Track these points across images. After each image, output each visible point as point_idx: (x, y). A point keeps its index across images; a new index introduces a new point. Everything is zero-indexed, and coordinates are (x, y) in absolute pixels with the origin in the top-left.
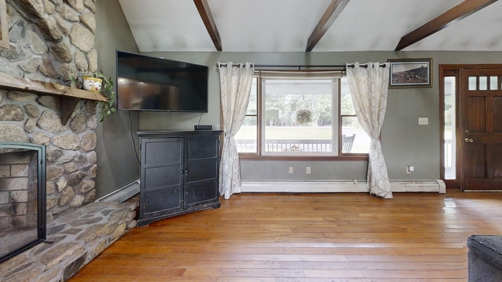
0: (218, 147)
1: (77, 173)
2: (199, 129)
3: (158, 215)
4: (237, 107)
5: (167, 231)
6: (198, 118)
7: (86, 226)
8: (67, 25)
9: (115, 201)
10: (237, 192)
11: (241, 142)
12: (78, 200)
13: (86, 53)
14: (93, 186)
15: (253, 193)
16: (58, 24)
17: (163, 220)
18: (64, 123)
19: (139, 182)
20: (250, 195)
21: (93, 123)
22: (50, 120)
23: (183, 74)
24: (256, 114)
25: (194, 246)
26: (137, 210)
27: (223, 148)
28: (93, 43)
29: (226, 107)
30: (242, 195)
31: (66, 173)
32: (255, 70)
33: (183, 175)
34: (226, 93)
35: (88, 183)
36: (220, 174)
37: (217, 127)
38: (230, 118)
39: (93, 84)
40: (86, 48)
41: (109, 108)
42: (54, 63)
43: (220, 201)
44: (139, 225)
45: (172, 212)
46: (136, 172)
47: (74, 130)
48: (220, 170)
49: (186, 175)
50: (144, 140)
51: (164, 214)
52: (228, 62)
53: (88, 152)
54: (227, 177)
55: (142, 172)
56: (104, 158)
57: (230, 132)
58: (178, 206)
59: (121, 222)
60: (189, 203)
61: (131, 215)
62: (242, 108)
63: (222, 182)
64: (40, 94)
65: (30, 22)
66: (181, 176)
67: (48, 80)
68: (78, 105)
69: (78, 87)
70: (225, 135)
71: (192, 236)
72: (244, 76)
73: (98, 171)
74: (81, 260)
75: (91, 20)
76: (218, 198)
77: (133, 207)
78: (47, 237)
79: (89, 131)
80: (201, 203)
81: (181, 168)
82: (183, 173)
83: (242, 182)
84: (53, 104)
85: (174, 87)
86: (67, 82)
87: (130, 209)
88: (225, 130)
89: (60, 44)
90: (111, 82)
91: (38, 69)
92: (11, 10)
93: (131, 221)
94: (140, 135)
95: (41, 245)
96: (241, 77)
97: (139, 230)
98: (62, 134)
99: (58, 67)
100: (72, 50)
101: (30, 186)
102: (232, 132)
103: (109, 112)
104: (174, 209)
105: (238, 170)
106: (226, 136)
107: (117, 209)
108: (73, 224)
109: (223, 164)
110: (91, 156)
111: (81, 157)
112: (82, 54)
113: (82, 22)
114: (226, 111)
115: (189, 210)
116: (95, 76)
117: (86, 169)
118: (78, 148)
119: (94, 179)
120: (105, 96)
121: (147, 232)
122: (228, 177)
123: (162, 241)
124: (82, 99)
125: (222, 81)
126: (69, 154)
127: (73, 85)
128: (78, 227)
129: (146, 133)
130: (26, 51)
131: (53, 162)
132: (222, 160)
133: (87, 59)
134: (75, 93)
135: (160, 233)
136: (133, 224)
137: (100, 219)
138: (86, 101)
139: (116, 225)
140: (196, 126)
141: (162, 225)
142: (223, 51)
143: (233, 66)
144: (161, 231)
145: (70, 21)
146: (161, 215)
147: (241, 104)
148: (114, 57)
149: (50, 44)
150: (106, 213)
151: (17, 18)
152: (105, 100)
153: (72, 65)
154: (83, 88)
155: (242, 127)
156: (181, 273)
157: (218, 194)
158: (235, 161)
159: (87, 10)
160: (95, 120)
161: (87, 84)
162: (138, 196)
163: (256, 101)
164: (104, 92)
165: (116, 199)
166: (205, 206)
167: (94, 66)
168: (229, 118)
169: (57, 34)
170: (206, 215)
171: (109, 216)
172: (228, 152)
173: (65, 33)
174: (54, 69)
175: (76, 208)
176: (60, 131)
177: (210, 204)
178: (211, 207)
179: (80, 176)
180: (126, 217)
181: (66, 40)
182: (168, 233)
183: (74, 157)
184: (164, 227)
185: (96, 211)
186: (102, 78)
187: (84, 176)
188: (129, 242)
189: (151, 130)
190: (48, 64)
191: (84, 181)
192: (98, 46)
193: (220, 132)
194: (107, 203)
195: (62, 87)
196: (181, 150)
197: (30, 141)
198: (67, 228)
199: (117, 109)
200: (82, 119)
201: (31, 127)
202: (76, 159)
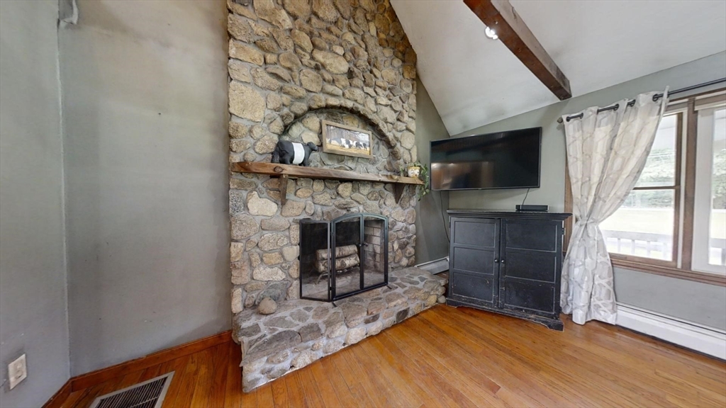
0: (559, 238)
1: (404, 240)
2: (522, 210)
3: (466, 301)
4: (608, 175)
5: (477, 324)
6: (523, 196)
7: (409, 285)
8: (398, 135)
9: (428, 271)
10: (604, 321)
11: (618, 235)
12: (404, 262)
13: (409, 150)
14: (413, 253)
15: (653, 338)
16: (394, 136)
17: (471, 309)
18: (397, 203)
19: (448, 259)
20: (642, 339)
21: (414, 202)
22: (390, 200)
23: (500, 145)
24: (673, 184)
25: (512, 364)
26: (446, 286)
27: (571, 241)
28: (413, 141)
29: (580, 176)
30: (619, 331)
31: (398, 238)
32: (671, 101)
33: (498, 264)
34: (579, 156)
35: (410, 250)
36: (563, 280)
37: (559, 208)
38: (589, 194)
39: (414, 172)
40: (409, 146)
41: (425, 189)
42: (392, 162)
43: (561, 320)
44: (448, 303)
45: (483, 305)
46: (445, 250)
47: (402, 207)
48: (564, 272)
49: (502, 265)
50: (453, 219)
51: (473, 303)
52: (586, 109)
53: (411, 224)
54: (577, 289)
55: (451, 249)
56: (421, 232)
57: (589, 215)
58: (491, 300)
59: (432, 293)
60: (506, 302)
61: (441, 290)
62: (625, 176)
63: (568, 291)
64: (385, 183)
65: (381, 140)
66: (495, 266)
67: (389, 174)
68: (405, 189)
69: (405, 176)
70: (577, 220)
71: (510, 349)
72: (631, 120)
73: (416, 241)
74: (405, 312)
75: (413, 126)
76: (559, 315)
77: (443, 282)
78: (389, 283)
79: (411, 208)
80: (526, 310)
81: (495, 255)
82: (499, 262)
83: (619, 307)
84: (392, 189)
85: (487, 163)
86: (398, 173)
87: (440, 284)
88: (576, 213)
89: (395, 149)
90: (426, 168)
91: (385, 167)
92: (374, 137)
93: (441, 296)
94: (450, 214)
95: (385, 288)
96: (622, 124)
97: (447, 308)
98: (397, 210)
99: (394, 163)
100: (402, 150)
101: (381, 243)
102: (594, 216)
103: (424, 193)
104: (486, 303)
105: (609, 283)
106: (579, 223)
107: (430, 279)
108: (402, 279)
109: (569, 265)
110: (412, 227)
111: (406, 228)
112: (407, 152)
113: (408, 129)
114: (580, 183)
115: (505, 311)
116: (415, 166)
117: (409, 238)
118: (405, 221)
119: (414, 247)
120: (422, 180)
121: (455, 314)
122: (582, 288)
123: (470, 333)
124: (407, 184)
125: (569, 140)
126: (400, 225)
127: (402, 174)
128: (405, 284)
129: (455, 212)
130: (380, 158)
131: (391, 229)
132: (569, 257)
133: (410, 154)
134: (404, 180)
135: (469, 322)
136: (443, 299)
137: (418, 283)
138: (409, 185)
139: (428, 294)
140: (518, 207)
141: (471, 315)
142: (573, 96)
143: (599, 111)
144: (470, 321)
145: (400, 131)
146: (470, 302)
147: (622, 169)
148: (428, 146)
149: (390, 150)
150: (422, 279)
151: (376, 140)
152: (421, 183)
153: (401, 161)
154: (407, 176)
155: (622, 209)
156: (494, 388)
157: (559, 310)
158: (600, 266)
159: (411, 119)
160: (415, 199)
161: (410, 172)
162: (447, 273)
163: (673, 160)
164: (421, 177)
165: (430, 269)
166: (533, 316)
167: (415, 158)
168: (586, 194)
169: (393, 142)
170: (534, 331)
171: (423, 283)
172: (582, 248)
173: (397, 141)
174: (392, 166)
175: (403, 267)
176: (395, 208)
177: (543, 318)
178: (543, 322)
179: (406, 243)
180: (437, 290)
181: (398, 145)
182: (478, 327)
183: (403, 227)
184: (473, 319)
185: (414, 275)
186: (420, 166)
187: (408, 243)
188: (439, 316)
189: (460, 209)
190: (389, 163)
191: (408, 247)
192: (417, 143)
193: (563, 216)
194: (423, 270)
195: (396, 177)
196: (495, 234)
197: (381, 213)
198: (399, 281)
199: (430, 189)
200: (407, 199)
201: (381, 205)
202: (403, 229)
